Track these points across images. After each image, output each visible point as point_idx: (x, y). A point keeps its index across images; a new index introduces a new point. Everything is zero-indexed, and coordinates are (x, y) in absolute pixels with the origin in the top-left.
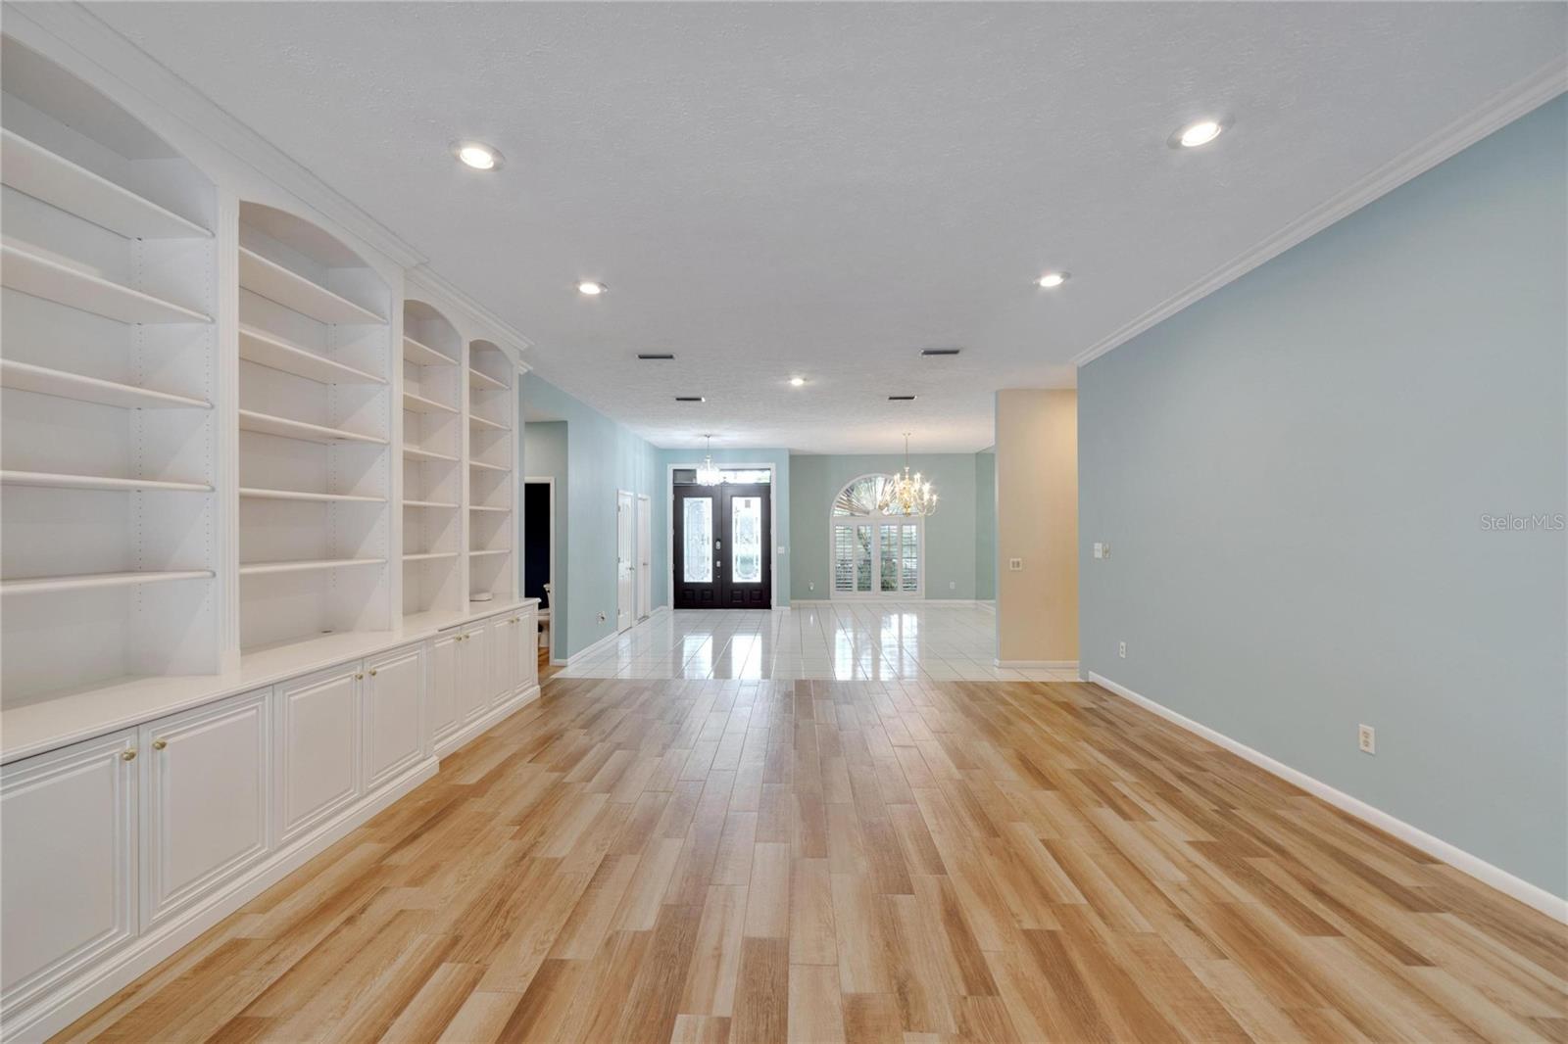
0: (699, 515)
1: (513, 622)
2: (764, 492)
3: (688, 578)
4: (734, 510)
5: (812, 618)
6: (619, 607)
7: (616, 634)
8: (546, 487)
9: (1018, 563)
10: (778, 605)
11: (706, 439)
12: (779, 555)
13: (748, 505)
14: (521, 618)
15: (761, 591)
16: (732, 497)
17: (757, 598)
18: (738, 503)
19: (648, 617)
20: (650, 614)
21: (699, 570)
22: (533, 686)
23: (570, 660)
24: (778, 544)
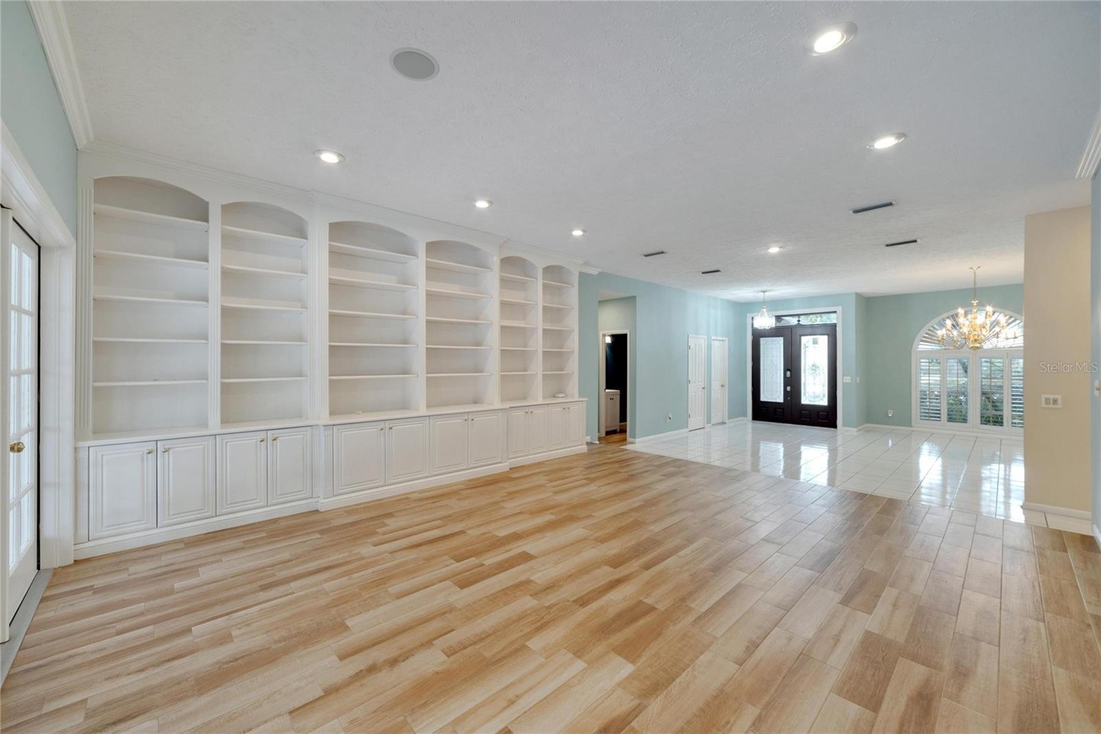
0: (773, 351)
1: (564, 409)
2: (831, 331)
3: (763, 398)
4: (803, 346)
5: (890, 442)
6: (689, 413)
7: (688, 430)
8: (625, 336)
9: (1055, 401)
10: (844, 425)
11: (763, 293)
12: (844, 384)
13: (815, 342)
14: (571, 408)
15: (828, 412)
16: (801, 336)
17: (825, 418)
18: (806, 340)
19: (725, 423)
20: (727, 421)
21: (773, 392)
22: (582, 445)
23: (637, 440)
24: (844, 375)
